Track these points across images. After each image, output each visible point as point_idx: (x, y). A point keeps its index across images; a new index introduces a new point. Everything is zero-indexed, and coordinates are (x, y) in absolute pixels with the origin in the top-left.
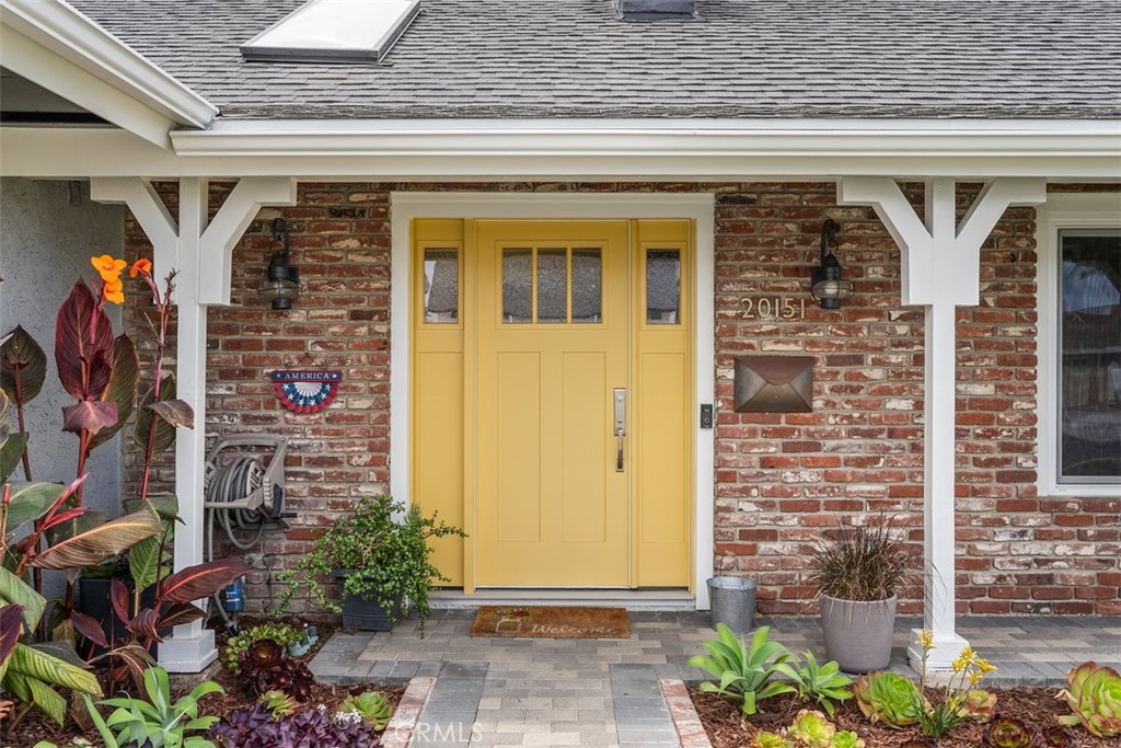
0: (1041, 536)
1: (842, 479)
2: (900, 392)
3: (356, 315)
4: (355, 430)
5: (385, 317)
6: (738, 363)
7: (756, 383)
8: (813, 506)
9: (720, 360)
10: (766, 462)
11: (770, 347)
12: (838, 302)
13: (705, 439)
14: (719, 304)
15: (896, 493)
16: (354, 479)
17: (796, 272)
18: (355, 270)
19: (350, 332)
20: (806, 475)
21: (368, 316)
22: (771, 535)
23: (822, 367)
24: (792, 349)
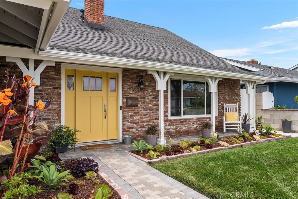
0: (169, 125)
1: (142, 118)
2: (150, 104)
3: (54, 88)
4: (54, 112)
5: (60, 89)
6: (127, 99)
7: (130, 102)
8: (138, 123)
9: (123, 98)
10: (131, 116)
11: (132, 96)
12: (143, 88)
13: (121, 112)
14: (123, 88)
15: (150, 120)
16: (54, 122)
17: (136, 83)
18: (54, 79)
19: (53, 92)
20: (137, 117)
21: (57, 88)
22: (132, 128)
23: (139, 99)
24: (135, 96)
